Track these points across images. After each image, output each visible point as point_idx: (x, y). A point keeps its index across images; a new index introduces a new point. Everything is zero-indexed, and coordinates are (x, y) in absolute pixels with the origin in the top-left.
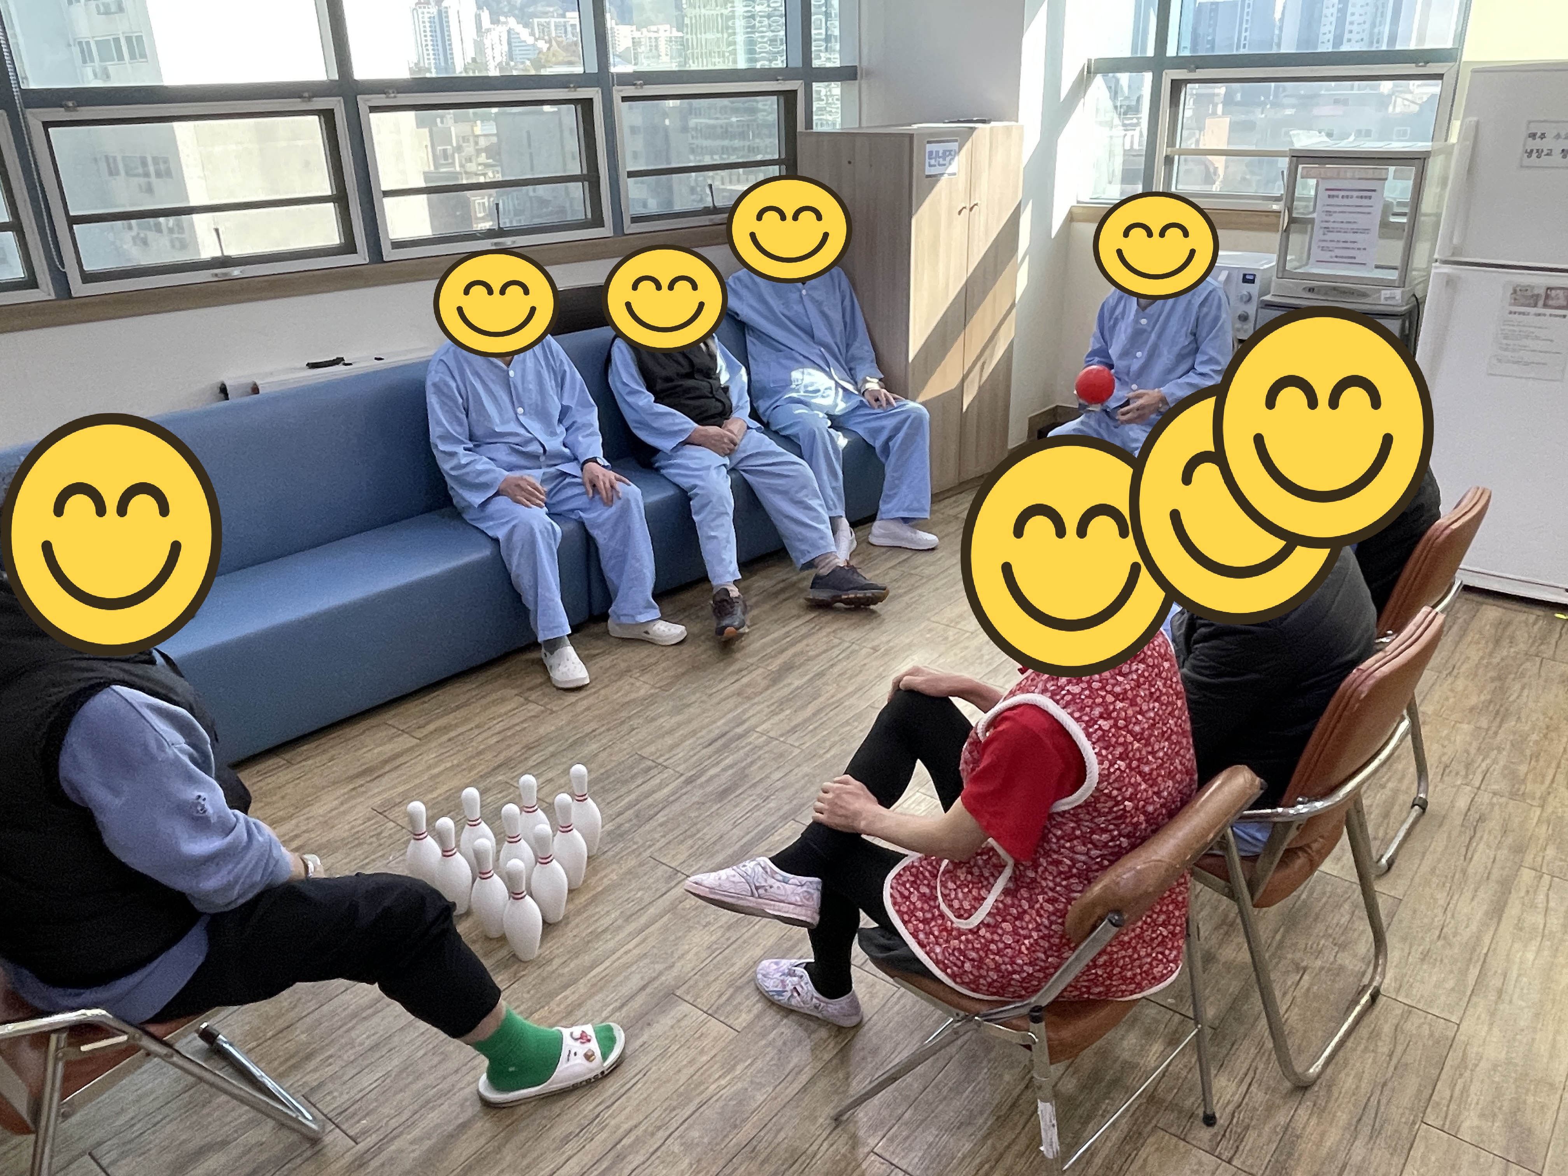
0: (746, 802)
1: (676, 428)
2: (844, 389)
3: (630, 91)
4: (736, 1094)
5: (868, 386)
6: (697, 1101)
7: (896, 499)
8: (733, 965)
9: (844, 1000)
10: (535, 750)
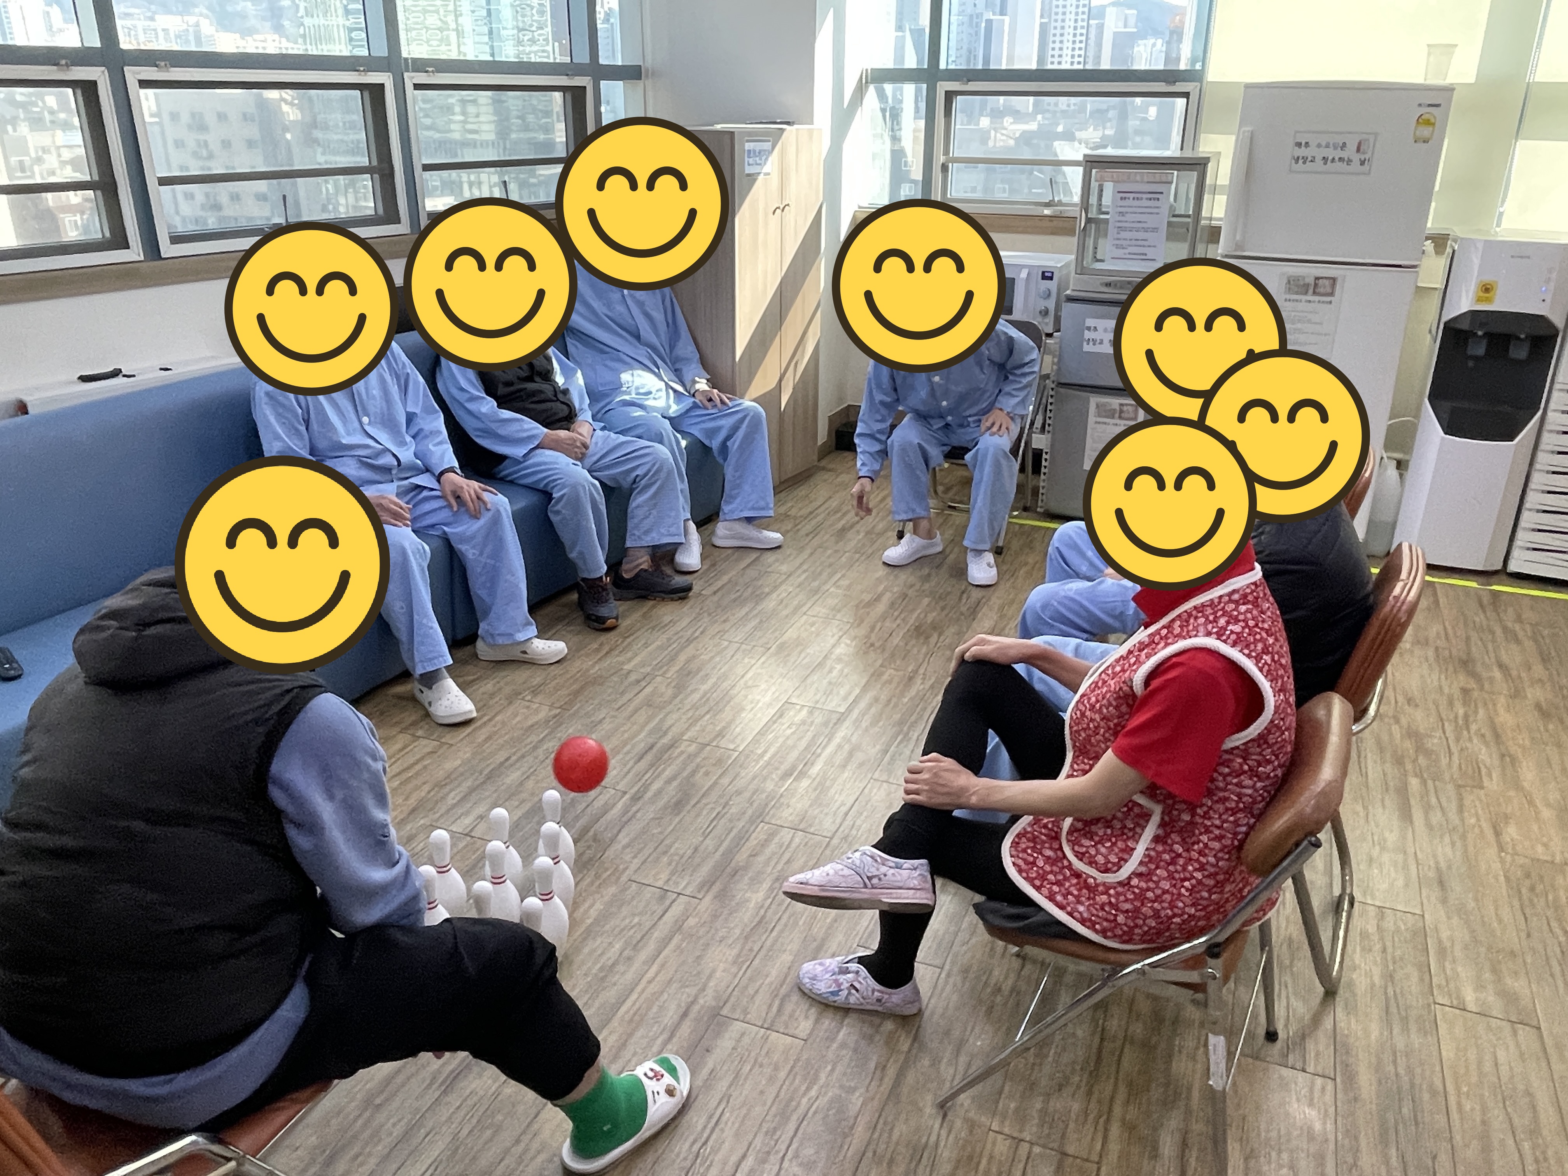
0: (705, 812)
1: (525, 435)
2: (675, 391)
3: (422, 78)
4: (831, 1101)
5: (698, 386)
6: (794, 1117)
7: (738, 500)
8: (767, 976)
9: (907, 987)
10: (448, 788)
